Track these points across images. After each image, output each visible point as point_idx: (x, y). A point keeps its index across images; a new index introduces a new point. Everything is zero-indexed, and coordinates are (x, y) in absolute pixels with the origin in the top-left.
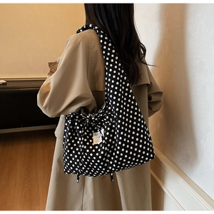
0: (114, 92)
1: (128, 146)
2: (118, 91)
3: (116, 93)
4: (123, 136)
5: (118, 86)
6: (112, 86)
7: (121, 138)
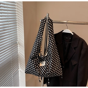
0: (51, 48)
1: (54, 70)
2: (53, 48)
3: (52, 48)
4: (53, 66)
5: (53, 46)
6: (51, 45)
7: (52, 66)
